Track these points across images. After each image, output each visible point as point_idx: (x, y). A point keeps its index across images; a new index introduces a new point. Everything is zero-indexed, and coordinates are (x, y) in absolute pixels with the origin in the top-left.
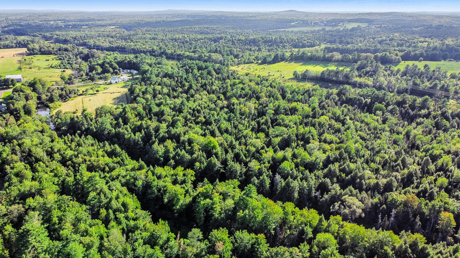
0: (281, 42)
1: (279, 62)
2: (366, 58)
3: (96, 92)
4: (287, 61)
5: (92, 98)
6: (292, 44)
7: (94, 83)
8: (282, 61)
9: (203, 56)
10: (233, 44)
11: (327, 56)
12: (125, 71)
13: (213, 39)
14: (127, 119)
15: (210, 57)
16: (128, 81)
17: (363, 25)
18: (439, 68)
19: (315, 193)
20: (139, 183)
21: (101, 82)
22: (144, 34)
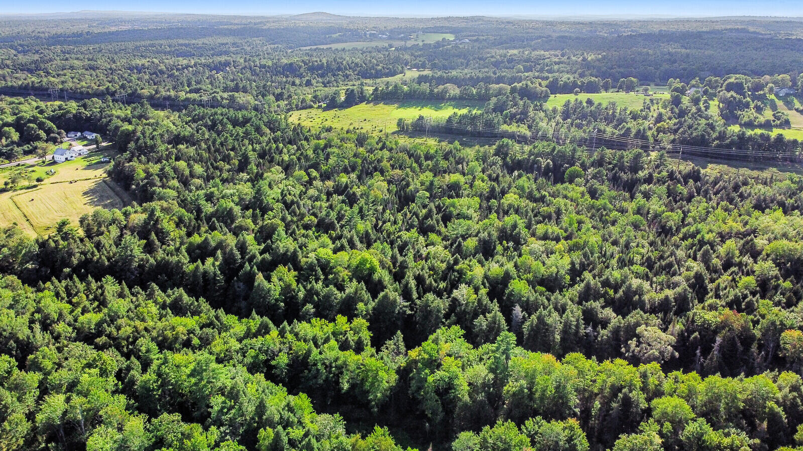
0: (339, 69)
1: (357, 104)
2: (500, 93)
3: (36, 183)
4: (369, 102)
5: (32, 194)
6: (359, 72)
7: (17, 163)
8: (361, 102)
9: (219, 98)
10: (254, 73)
11: (436, 90)
12: (72, 135)
13: (212, 65)
14: (163, 233)
15: (232, 99)
16: (90, 156)
17: (451, 37)
18: (614, 104)
19: (585, 328)
20: (283, 360)
21: (31, 160)
22: (67, 59)
